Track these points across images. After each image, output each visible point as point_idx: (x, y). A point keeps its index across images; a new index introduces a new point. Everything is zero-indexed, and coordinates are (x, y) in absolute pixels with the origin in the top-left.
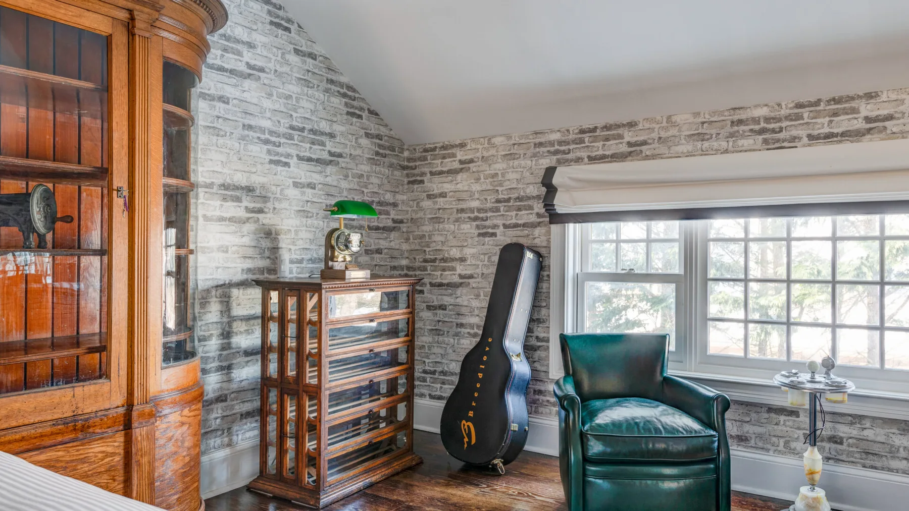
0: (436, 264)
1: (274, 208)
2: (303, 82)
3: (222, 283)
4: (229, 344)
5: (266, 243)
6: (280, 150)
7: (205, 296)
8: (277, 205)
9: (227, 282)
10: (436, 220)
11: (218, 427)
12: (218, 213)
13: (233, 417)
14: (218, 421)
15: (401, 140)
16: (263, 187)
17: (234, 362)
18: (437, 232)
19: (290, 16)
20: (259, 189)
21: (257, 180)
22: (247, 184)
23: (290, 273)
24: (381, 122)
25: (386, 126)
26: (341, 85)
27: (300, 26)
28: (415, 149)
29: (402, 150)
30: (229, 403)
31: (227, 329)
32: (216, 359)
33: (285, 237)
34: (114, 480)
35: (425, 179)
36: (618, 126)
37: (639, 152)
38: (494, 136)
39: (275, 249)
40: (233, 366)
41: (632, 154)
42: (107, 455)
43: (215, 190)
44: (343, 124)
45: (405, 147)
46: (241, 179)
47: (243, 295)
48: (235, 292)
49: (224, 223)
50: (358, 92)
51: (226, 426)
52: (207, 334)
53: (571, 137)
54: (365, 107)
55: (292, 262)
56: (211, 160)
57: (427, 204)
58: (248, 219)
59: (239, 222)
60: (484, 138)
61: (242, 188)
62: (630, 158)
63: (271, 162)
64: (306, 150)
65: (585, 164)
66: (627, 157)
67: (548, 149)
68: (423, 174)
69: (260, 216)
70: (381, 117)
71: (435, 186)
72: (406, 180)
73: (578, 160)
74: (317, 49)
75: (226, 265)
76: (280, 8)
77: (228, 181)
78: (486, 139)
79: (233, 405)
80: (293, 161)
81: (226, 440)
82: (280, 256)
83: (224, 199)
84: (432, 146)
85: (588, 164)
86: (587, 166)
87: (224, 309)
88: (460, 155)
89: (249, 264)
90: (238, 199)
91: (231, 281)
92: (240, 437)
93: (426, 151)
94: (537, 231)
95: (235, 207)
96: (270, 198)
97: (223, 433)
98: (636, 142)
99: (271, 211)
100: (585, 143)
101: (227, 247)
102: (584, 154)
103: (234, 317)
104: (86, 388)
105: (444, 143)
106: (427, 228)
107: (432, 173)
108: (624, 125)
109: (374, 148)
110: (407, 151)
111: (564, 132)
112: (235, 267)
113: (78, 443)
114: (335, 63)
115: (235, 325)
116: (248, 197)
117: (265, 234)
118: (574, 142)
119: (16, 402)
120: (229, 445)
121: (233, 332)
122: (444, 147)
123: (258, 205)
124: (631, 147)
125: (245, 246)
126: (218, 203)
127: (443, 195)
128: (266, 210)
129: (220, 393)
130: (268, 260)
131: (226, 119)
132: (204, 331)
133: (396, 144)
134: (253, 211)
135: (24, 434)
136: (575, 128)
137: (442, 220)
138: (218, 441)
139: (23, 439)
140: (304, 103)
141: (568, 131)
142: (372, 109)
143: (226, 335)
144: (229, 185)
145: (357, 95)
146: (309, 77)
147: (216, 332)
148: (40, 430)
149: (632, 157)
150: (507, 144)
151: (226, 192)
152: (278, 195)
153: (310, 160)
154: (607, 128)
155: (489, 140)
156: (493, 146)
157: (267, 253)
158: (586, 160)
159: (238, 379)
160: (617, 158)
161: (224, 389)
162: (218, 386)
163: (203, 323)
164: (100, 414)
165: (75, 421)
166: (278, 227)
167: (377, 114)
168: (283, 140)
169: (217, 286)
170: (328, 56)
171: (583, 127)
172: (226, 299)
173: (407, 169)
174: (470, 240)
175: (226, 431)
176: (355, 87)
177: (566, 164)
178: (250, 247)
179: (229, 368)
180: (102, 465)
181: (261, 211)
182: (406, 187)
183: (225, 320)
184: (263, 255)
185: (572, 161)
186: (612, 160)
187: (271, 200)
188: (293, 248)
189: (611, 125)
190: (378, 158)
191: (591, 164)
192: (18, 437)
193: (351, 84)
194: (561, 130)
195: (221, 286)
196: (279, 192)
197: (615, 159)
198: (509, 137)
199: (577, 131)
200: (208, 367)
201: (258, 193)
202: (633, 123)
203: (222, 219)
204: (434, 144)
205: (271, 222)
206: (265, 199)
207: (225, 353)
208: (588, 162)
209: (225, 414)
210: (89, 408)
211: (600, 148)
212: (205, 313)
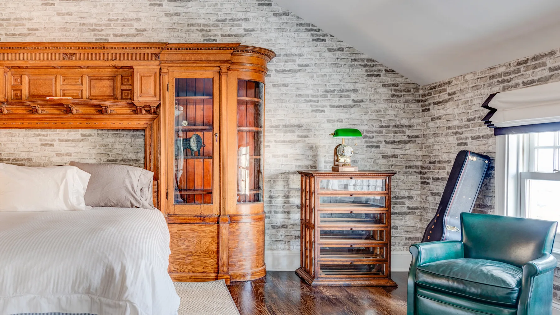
0: (436, 165)
1: (315, 135)
2: (334, 65)
3: (284, 172)
4: (288, 201)
5: (310, 153)
6: (319, 104)
7: (275, 178)
8: (316, 133)
9: (287, 172)
10: (436, 135)
11: (283, 240)
12: (282, 139)
13: (291, 237)
14: (283, 237)
15: (416, 84)
16: (308, 124)
17: (291, 210)
18: (436, 143)
19: (325, 33)
20: (305, 126)
21: (304, 121)
22: (299, 124)
23: (325, 168)
24: (396, 75)
25: (402, 77)
26: (363, 60)
27: (331, 36)
28: (426, 88)
29: (418, 90)
30: (288, 229)
31: (287, 194)
32: (282, 207)
33: (321, 149)
34: (214, 241)
35: (431, 107)
36: (542, 56)
37: (557, 75)
38: (467, 74)
39: (316, 155)
40: (291, 212)
41: (552, 78)
42: (211, 232)
43: (281, 128)
44: (364, 82)
45: (421, 88)
46: (295, 122)
47: (296, 178)
48: (291, 176)
49: (285, 143)
50: (376, 61)
51: (287, 240)
52: (277, 195)
53: (512, 68)
54: (383, 69)
55: (326, 162)
56: (279, 114)
57: (431, 124)
58: (299, 141)
59: (294, 143)
60: (461, 76)
61: (295, 126)
62: (551, 81)
63: (313, 111)
64: (336, 101)
65: (521, 88)
66: (548, 80)
67: (498, 79)
68: (430, 104)
69: (306, 139)
70: (397, 72)
71: (435, 112)
72: (421, 109)
73: (516, 86)
74: (343, 45)
75: (286, 163)
76: (319, 30)
77: (288, 123)
78: (462, 77)
79: (291, 231)
80: (327, 109)
81: (287, 247)
82: (318, 159)
83: (286, 132)
84: (434, 85)
85: (523, 88)
86: (522, 89)
87: (285, 184)
88: (449, 89)
89: (299, 163)
90: (293, 132)
91: (289, 171)
92: (295, 247)
93: (431, 89)
94: (490, 141)
95: (291, 135)
96: (312, 129)
97: (285, 243)
98: (555, 67)
99: (313, 136)
100: (520, 72)
101: (287, 155)
102: (519, 81)
103: (291, 188)
104: (205, 206)
105: (440, 82)
106: (431, 141)
107: (434, 104)
108: (546, 55)
109: (391, 92)
110: (422, 90)
111: (507, 66)
112: (292, 165)
113: (202, 225)
114: (357, 49)
115: (291, 192)
116: (299, 130)
117: (309, 148)
118: (514, 72)
119: (183, 206)
120: (289, 249)
121: (291, 196)
122: (440, 85)
123: (305, 134)
124: (552, 72)
125: (297, 154)
126: (282, 134)
127: (439, 118)
128: (309, 136)
129: (283, 224)
130: (311, 161)
131: (286, 94)
132: (275, 193)
133: (411, 87)
134: (302, 137)
135: (185, 217)
136: (514, 61)
137: (439, 135)
138: (283, 246)
139: (185, 219)
140: (335, 76)
141: (510, 64)
142: (388, 69)
143: (287, 197)
144: (288, 125)
145: (375, 63)
146: (338, 61)
147: (282, 195)
148: (190, 217)
149: (552, 79)
150: (474, 79)
151: (286, 129)
152: (317, 128)
153: (338, 107)
154: (535, 58)
155: (464, 77)
156: (466, 81)
157: (310, 158)
158: (521, 85)
159: (293, 219)
160: (542, 81)
161: (286, 222)
162: (283, 220)
163: (275, 190)
164: (209, 216)
165: (201, 217)
166: (317, 144)
167: (393, 71)
168: (320, 99)
169: (282, 173)
170: (351, 47)
171: (520, 60)
172: (287, 180)
173: (422, 101)
174: (453, 148)
175: (287, 242)
176: (373, 59)
177: (509, 89)
178: (300, 154)
179: (288, 212)
180: (209, 235)
181: (306, 136)
182: (421, 114)
183: (286, 189)
184: (308, 159)
185: (512, 87)
186: (539, 83)
187: (313, 130)
188: (327, 155)
189: (538, 56)
190: (394, 98)
191: (525, 88)
192: (183, 218)
193: (370, 58)
194: (506, 64)
195: (284, 173)
196: (317, 126)
197: (540, 83)
198: (475, 74)
199: (515, 64)
200: (277, 210)
201: (305, 127)
202: (553, 53)
203: (284, 142)
204: (435, 83)
205: (312, 142)
206: (309, 130)
207: (286, 205)
208: (523, 87)
209: (286, 234)
210: (206, 213)
211: (531, 75)
212: (276, 186)
